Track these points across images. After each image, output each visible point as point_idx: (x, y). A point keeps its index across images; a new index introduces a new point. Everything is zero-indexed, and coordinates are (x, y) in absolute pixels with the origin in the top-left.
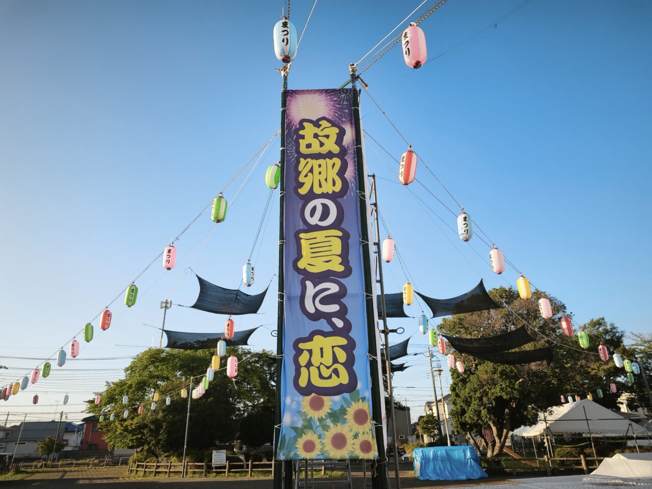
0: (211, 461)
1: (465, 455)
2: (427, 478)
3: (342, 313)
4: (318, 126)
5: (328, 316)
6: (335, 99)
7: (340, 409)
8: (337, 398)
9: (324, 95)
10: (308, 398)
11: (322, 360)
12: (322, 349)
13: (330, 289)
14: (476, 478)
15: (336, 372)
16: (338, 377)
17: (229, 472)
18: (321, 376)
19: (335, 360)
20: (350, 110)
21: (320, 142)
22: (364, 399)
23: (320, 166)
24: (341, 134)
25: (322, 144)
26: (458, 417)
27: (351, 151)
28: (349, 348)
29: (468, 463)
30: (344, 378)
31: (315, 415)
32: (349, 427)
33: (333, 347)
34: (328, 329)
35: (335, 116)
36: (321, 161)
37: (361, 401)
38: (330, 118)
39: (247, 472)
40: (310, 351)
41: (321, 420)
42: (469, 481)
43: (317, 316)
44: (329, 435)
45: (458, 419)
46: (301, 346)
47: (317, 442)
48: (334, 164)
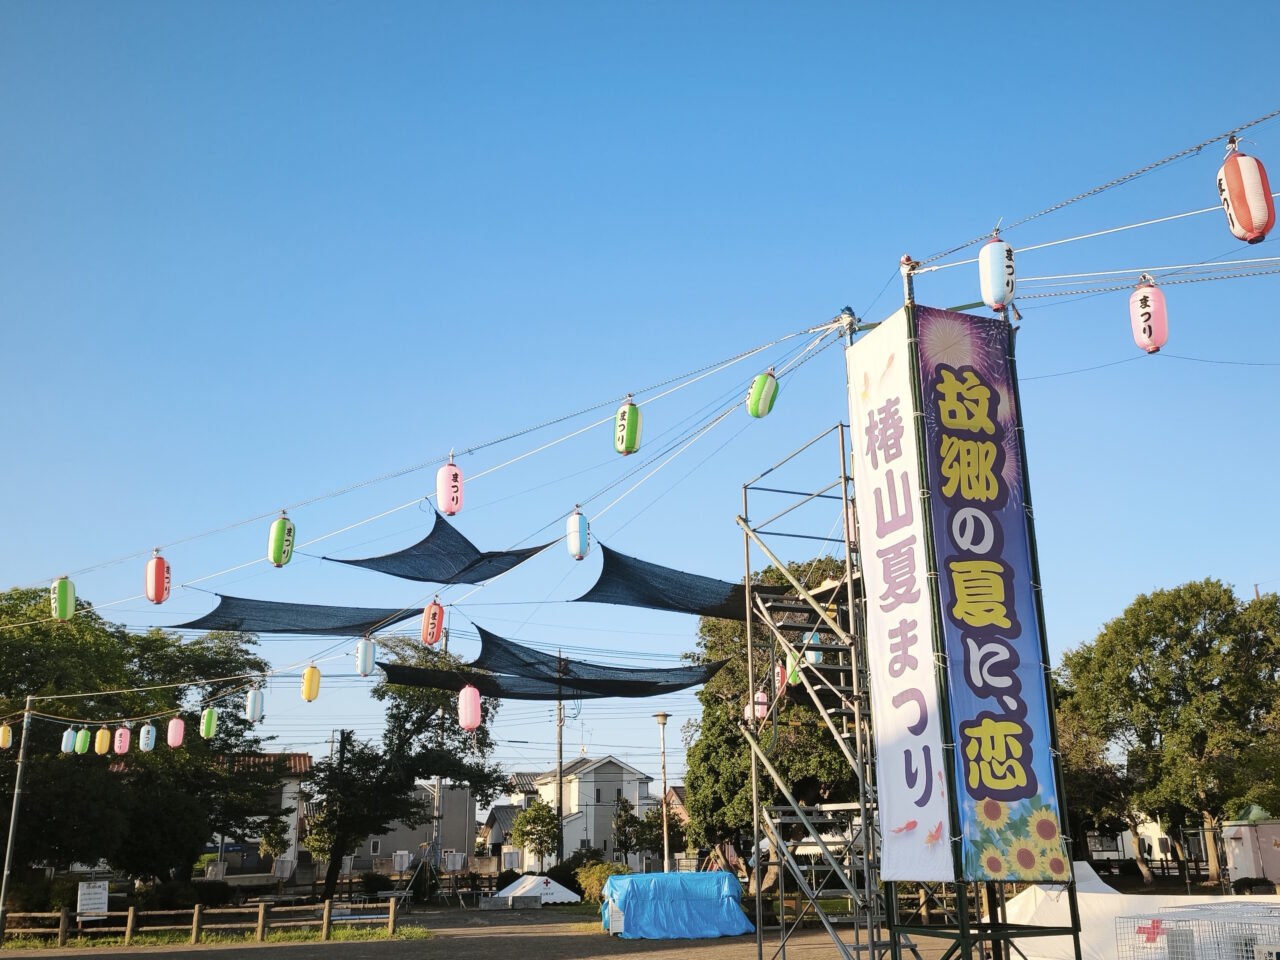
0: (73, 905)
1: (719, 890)
2: (641, 934)
3: (1014, 690)
4: (963, 381)
5: (999, 693)
6: (984, 335)
7: (1020, 819)
8: (1015, 804)
9: (967, 325)
10: (982, 803)
11: (993, 753)
12: (992, 738)
13: (997, 654)
14: (737, 933)
15: (1011, 769)
16: (1014, 776)
17: (135, 932)
18: (994, 775)
19: (1009, 755)
20: (1005, 360)
21: (968, 411)
22: (1048, 807)
23: (968, 452)
24: (994, 401)
25: (970, 415)
26: (704, 813)
27: (1010, 435)
28: (1025, 738)
29: (722, 904)
30: (1021, 780)
31: (994, 825)
32: (1033, 842)
33: (1006, 736)
34: (999, 711)
35: (984, 366)
36: (970, 444)
37: (1044, 809)
38: (977, 368)
39: (187, 933)
40: (979, 740)
41: (1000, 832)
42: (725, 939)
43: (986, 691)
44: (1014, 850)
45: (705, 818)
46: (968, 732)
47: (1002, 859)
48: (987, 452)
